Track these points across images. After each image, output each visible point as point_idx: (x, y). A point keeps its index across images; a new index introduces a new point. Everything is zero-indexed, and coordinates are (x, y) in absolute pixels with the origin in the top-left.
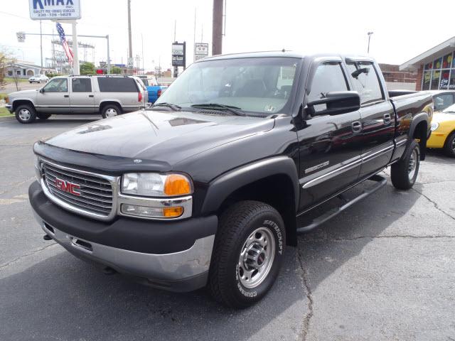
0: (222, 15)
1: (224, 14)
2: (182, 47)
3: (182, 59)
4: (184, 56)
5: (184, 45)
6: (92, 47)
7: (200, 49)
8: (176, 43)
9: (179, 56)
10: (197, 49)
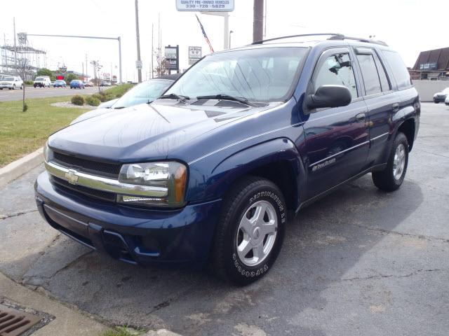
0: (262, 16)
1: (264, 15)
2: (175, 50)
3: (175, 62)
4: (177, 60)
5: (177, 48)
6: (43, 53)
7: (193, 53)
8: (169, 47)
9: (173, 60)
10: (191, 52)
